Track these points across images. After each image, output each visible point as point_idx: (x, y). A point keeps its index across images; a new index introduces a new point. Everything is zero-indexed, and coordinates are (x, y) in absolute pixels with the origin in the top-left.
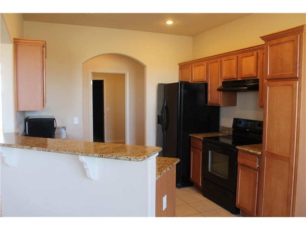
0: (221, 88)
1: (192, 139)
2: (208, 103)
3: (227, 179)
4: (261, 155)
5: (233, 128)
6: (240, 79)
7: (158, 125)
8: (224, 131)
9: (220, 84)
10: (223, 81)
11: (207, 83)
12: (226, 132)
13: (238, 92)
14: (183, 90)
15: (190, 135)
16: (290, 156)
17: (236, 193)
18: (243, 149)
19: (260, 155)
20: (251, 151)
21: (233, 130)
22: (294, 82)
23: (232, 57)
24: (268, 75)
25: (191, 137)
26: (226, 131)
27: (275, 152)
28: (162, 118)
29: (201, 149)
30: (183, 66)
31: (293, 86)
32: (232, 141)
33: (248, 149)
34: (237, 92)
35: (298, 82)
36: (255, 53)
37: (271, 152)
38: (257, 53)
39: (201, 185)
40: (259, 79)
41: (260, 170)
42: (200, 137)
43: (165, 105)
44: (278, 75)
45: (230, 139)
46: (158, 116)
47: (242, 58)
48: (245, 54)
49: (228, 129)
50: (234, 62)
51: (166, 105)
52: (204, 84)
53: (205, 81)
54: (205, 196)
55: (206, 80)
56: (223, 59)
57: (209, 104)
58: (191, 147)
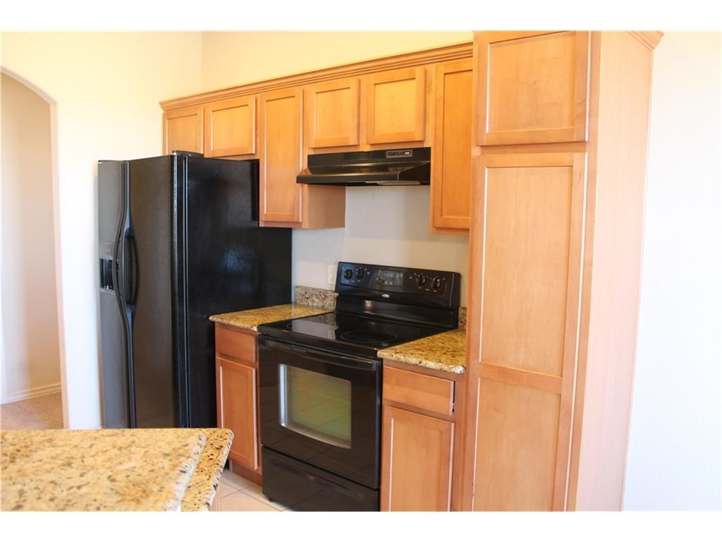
0: (304, 174)
1: (217, 330)
2: (262, 218)
3: (348, 447)
4: (465, 376)
5: (336, 291)
6: (367, 149)
7: (103, 290)
8: (307, 298)
9: (303, 165)
10: (312, 153)
11: (258, 161)
12: (313, 301)
13: (349, 187)
14: (186, 181)
15: (211, 318)
16: (562, 376)
17: (378, 490)
18: (402, 358)
19: (461, 374)
20: (431, 364)
21: (338, 297)
22: (576, 156)
23: (341, 83)
24: (487, 131)
25: (216, 324)
26: (314, 298)
27: (509, 363)
28: (117, 268)
29: (254, 361)
30: (174, 111)
31: (572, 166)
32: (336, 328)
33: (420, 360)
34: (347, 188)
35: (586, 154)
36: (419, 71)
37: (498, 365)
38: (426, 73)
39: (256, 468)
40: (429, 149)
41: (460, 420)
42: (247, 326)
43: (127, 226)
44: (519, 133)
45: (326, 323)
46: (102, 261)
47: (375, 84)
48: (386, 76)
49: (322, 294)
50: (347, 99)
51: (130, 229)
52: (249, 164)
53: (252, 154)
54: (271, 500)
55: (254, 152)
56: (311, 89)
57: (266, 222)
58: (217, 353)
